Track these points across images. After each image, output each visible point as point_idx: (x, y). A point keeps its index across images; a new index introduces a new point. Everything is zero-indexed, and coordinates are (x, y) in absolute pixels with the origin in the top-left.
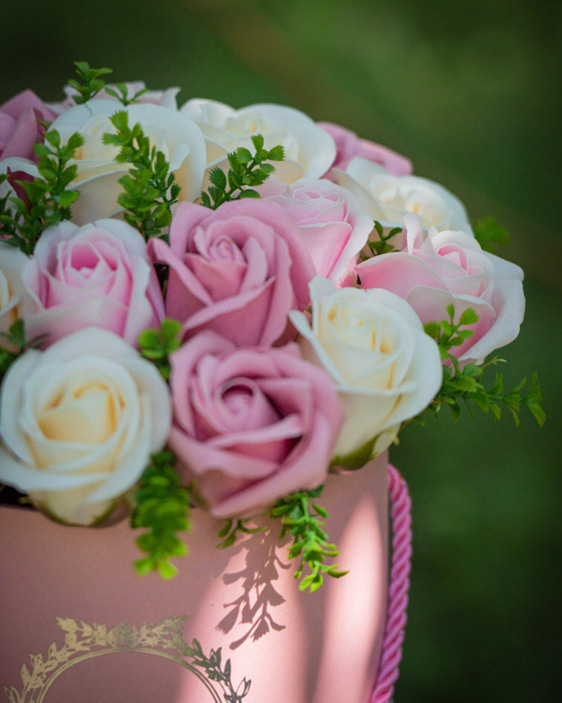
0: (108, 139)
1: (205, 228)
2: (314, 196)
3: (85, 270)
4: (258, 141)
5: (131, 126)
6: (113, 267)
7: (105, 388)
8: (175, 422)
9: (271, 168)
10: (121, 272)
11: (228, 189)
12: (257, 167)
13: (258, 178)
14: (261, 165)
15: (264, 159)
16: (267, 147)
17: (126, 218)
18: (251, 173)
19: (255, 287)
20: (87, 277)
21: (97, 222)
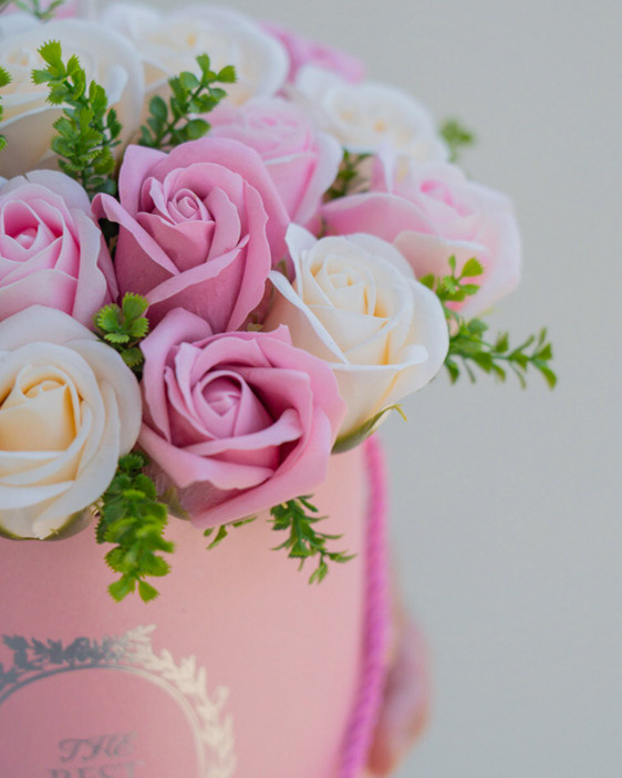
0: (38, 77)
1: (161, 180)
2: (271, 123)
3: (23, 237)
4: (204, 61)
5: (65, 60)
6: (57, 233)
7: (61, 382)
8: (147, 421)
9: (221, 93)
10: (66, 237)
11: (171, 118)
12: (205, 91)
13: (207, 104)
14: (210, 90)
15: (212, 81)
16: (216, 68)
17: (62, 167)
18: (198, 100)
19: (228, 251)
20: (27, 246)
21: (29, 174)
